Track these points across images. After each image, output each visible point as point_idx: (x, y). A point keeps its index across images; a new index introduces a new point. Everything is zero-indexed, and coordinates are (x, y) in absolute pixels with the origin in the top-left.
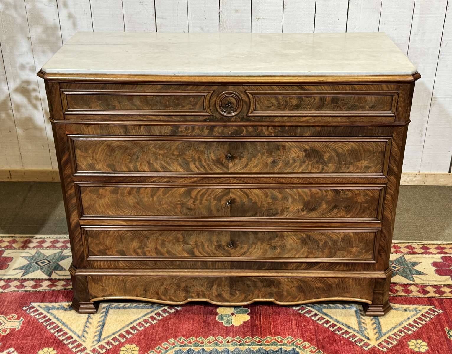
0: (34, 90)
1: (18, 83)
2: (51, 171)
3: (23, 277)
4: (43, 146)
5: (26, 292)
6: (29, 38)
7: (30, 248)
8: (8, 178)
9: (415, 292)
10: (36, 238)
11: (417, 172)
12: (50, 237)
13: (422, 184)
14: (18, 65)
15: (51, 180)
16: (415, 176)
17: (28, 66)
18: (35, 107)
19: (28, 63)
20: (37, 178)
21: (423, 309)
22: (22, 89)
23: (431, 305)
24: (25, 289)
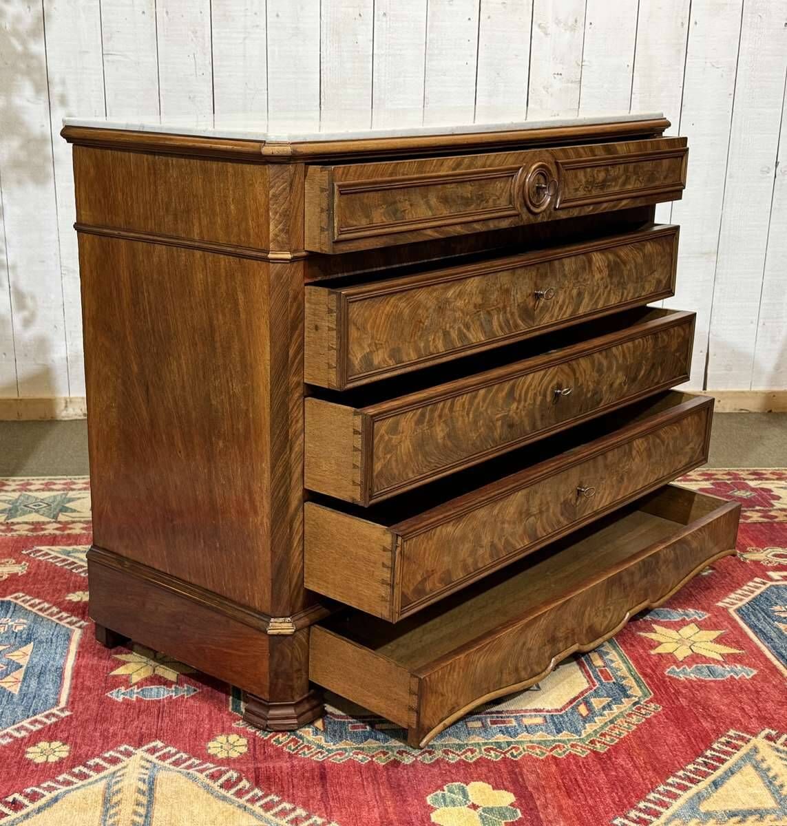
3: (9, 521)
5: (20, 535)
24: (18, 533)
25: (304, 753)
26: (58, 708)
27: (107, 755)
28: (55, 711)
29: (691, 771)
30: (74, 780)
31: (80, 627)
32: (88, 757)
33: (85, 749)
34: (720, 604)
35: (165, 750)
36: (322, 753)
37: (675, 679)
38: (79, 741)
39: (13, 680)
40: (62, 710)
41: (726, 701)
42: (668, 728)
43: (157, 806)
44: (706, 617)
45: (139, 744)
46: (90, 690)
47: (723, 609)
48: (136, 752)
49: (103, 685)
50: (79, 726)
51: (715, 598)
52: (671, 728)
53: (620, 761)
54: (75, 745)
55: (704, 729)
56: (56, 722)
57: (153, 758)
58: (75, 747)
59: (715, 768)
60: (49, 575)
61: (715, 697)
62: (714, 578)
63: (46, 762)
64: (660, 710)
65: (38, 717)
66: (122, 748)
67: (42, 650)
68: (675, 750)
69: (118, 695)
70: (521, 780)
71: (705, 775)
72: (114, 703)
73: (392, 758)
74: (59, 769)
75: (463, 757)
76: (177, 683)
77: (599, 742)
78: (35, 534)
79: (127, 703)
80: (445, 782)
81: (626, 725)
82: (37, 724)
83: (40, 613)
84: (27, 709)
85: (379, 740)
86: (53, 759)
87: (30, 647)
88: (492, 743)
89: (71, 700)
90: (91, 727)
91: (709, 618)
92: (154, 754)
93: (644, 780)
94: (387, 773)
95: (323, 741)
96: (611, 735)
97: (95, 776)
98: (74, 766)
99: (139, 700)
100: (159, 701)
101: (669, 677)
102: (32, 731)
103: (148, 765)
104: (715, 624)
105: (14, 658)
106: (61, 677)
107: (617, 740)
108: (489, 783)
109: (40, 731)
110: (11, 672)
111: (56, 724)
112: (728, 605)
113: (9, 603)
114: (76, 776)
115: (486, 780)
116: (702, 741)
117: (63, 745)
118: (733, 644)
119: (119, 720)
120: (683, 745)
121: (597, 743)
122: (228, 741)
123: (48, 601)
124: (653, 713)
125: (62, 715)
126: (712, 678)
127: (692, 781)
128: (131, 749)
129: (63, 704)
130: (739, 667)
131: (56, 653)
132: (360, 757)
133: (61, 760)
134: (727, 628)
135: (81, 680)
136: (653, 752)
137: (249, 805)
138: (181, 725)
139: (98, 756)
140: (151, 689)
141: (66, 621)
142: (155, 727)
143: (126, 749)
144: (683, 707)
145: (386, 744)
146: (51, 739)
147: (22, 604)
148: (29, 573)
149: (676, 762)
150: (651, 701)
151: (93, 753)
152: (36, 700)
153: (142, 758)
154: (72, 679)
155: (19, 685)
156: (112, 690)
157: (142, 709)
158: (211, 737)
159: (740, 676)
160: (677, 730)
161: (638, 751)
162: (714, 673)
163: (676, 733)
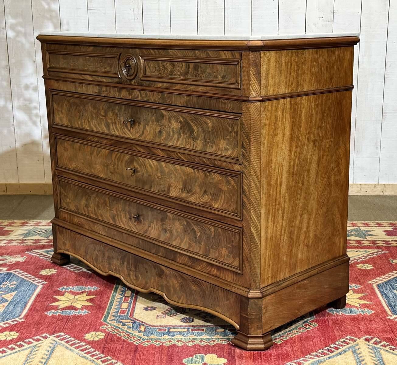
0: (35, 108)
1: (21, 102)
2: (44, 184)
3: (24, 239)
4: (38, 161)
5: (27, 245)
6: (34, 62)
7: (27, 226)
8: (4, 191)
9: (366, 243)
10: (33, 221)
11: (376, 183)
12: (45, 221)
13: (382, 194)
14: (22, 86)
15: (43, 193)
16: (375, 187)
17: (32, 86)
18: (35, 123)
19: (32, 84)
20: (30, 191)
21: (372, 251)
22: (25, 107)
23: (379, 249)
24: (27, 244)
25: (131, 340)
26: (19, 318)
27: (35, 338)
28: (17, 319)
30: (16, 347)
31: (42, 284)
32: (26, 338)
33: (26, 335)
34: (370, 282)
35: (64, 337)
36: (139, 340)
37: (331, 314)
38: (24, 332)
39: (2, 306)
40: (21, 319)
41: (352, 324)
42: (317, 334)
43: (51, 359)
44: (360, 287)
45: (53, 334)
46: (37, 311)
47: (371, 284)
48: (50, 337)
49: (45, 309)
50: (27, 325)
51: (368, 279)
53: (286, 348)
54: (22, 333)
55: (335, 335)
56: (16, 324)
57: (57, 340)
58: (22, 334)
59: (333, 352)
60: (35, 262)
61: (348, 321)
62: (372, 270)
63: (6, 340)
64: (316, 326)
65: (8, 322)
66: (44, 335)
67: (20, 294)
68: (316, 344)
69: (49, 314)
70: (233, 353)
71: (326, 355)
72: (47, 316)
73: (173, 343)
74: (10, 343)
75: (208, 344)
76: (80, 309)
78: (35, 244)
79: (53, 317)
80: (195, 354)
81: (296, 332)
82: (6, 324)
83: (25, 278)
84: (4, 318)
85: (170, 336)
86: (9, 338)
87: (15, 293)
88: (225, 338)
89: (27, 315)
90: (32, 327)
91: (361, 288)
92: (58, 338)
94: (168, 349)
95: (142, 335)
96: (286, 336)
97: (26, 346)
98: (18, 342)
99: (59, 315)
100: (69, 316)
101: (328, 313)
102: (3, 327)
103: (54, 342)
104: (362, 291)
105: (5, 297)
106: (25, 306)
107: (288, 338)
108: (216, 355)
109: (7, 327)
110: (2, 303)
111: (16, 325)
112: (374, 283)
113: (11, 273)
114: (18, 345)
115: (216, 353)
116: (332, 341)
117: (16, 333)
118: (368, 300)
119: (46, 323)
120: (321, 342)
121: (278, 339)
122: (96, 334)
123: (30, 274)
124: (312, 328)
125: (20, 321)
128: (48, 335)
129: (22, 316)
130: (366, 310)
131: (27, 295)
132: (157, 343)
133: (13, 340)
134: (368, 293)
135: (35, 307)
136: (304, 344)
137: (95, 360)
138: (76, 327)
139: (31, 338)
140: (67, 311)
141: (36, 281)
142: (63, 327)
143: (45, 336)
144: (329, 326)
145: (173, 337)
146: (11, 331)
147: (18, 274)
148: (25, 261)
149: (314, 349)
150: (314, 321)
151: (29, 337)
152: (10, 314)
153: (52, 339)
154: (31, 306)
155: (4, 308)
156: (48, 311)
157: (59, 319)
158: (88, 332)
159: (365, 313)
160: (321, 335)
161: (297, 344)
162: (352, 312)
163: (320, 337)
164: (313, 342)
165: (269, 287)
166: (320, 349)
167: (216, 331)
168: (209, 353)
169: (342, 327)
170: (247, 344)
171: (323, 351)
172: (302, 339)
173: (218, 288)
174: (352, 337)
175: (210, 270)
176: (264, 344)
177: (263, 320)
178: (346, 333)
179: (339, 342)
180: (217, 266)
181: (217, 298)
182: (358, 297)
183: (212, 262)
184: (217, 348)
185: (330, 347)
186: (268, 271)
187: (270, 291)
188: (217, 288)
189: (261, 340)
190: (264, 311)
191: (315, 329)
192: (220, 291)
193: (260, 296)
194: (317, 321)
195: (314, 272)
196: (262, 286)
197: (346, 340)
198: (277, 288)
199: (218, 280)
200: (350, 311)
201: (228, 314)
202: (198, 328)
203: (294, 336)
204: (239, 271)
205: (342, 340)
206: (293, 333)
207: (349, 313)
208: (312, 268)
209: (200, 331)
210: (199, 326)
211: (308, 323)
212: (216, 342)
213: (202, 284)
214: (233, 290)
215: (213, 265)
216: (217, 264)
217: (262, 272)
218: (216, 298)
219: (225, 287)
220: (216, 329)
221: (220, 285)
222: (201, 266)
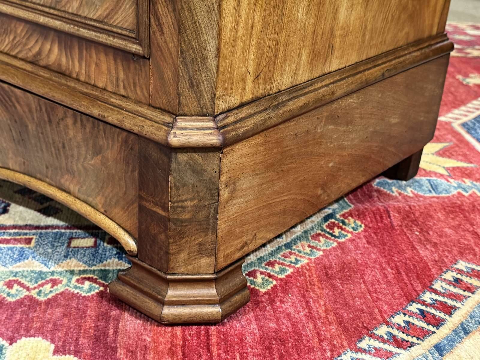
29: (399, 328)
34: (443, 119)
37: (385, 194)
41: (453, 223)
42: (369, 255)
47: (446, 123)
52: (373, 256)
53: (288, 307)
55: (421, 259)
59: (438, 323)
61: (439, 215)
64: (361, 230)
68: (376, 292)
70: (111, 332)
71: (423, 334)
75: (34, 293)
77: (262, 273)
81: (308, 250)
93: (320, 341)
96: (282, 264)
101: (378, 191)
107: (290, 271)
108: (53, 341)
112: (451, 120)
115: (52, 333)
116: (418, 278)
118: (460, 157)
120: (388, 283)
121: (258, 274)
124: (349, 235)
126: (434, 194)
127: (400, 344)
134: (451, 141)
144: (392, 227)
149: (376, 311)
150: (351, 214)
159: (470, 192)
160: (383, 260)
161: (318, 291)
162: (437, 189)
163: (381, 265)
164: (364, 282)
165: (245, 111)
166: (396, 313)
167: (69, 243)
168: (28, 333)
169: (431, 233)
170: (163, 303)
171: (407, 318)
172: (330, 272)
173: (65, 113)
174: (474, 266)
175: (37, 49)
176: (221, 302)
177: (222, 226)
178: (450, 252)
179: (444, 284)
180: (59, 33)
181: (64, 147)
182: (433, 152)
183: (42, 19)
184: (58, 312)
185: (424, 303)
186: (246, 50)
187: (250, 124)
188: (60, 111)
189: (211, 292)
190: (225, 194)
191: (359, 238)
192: (69, 121)
193: (214, 139)
194: (360, 215)
195: (375, 72)
196: (220, 106)
197: (459, 276)
198: (273, 116)
199: (63, 81)
200: (431, 185)
201: (98, 201)
202: (15, 234)
203: (304, 261)
204: (134, 48)
205: (449, 276)
206: (300, 252)
207: (430, 191)
208: (369, 60)
209: (19, 246)
210: (20, 227)
211: (336, 219)
212: (60, 288)
213: (13, 99)
214: (113, 117)
215: (44, 30)
216: (57, 24)
217: (225, 51)
218: (60, 145)
219: (84, 106)
220: (71, 239)
221: (68, 101)
222: (12, 37)
